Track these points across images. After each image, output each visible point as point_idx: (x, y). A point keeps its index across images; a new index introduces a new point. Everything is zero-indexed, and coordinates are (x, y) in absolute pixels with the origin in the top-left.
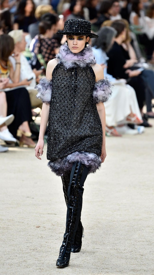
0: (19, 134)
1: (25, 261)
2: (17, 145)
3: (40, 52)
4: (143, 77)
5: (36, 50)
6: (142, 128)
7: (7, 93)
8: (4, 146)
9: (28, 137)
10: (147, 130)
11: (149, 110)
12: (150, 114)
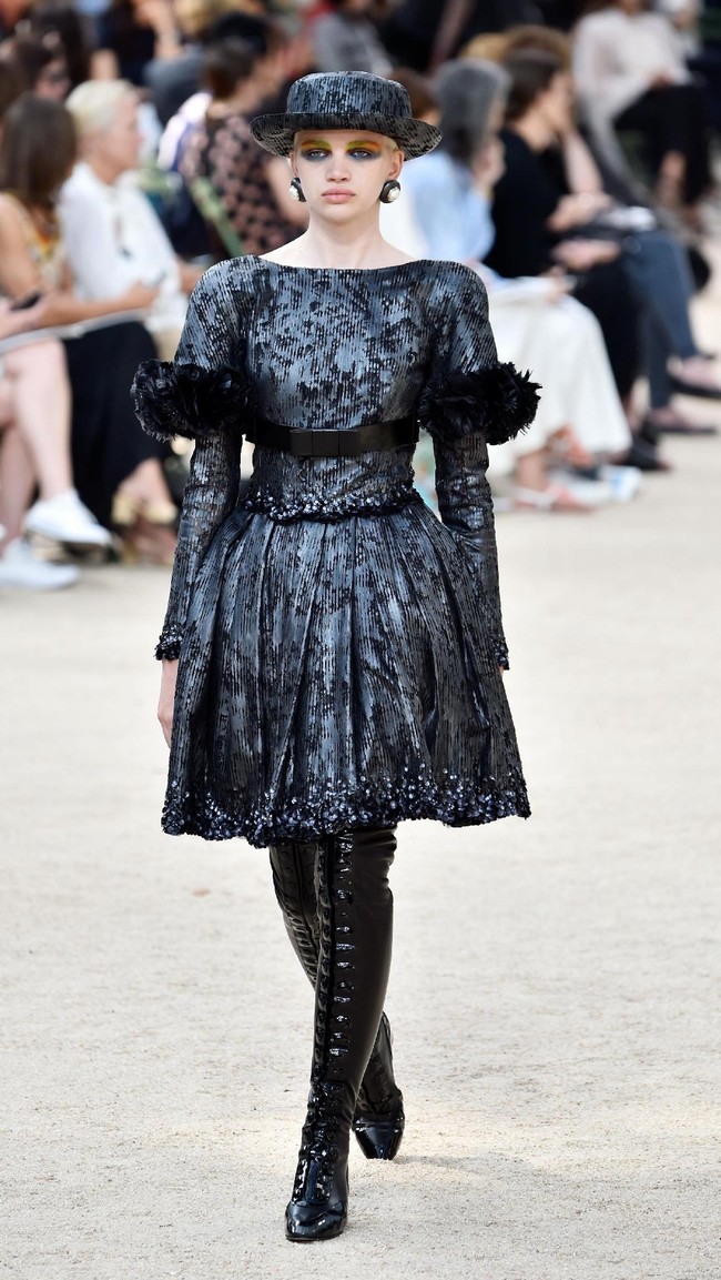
0: (123, 510)
1: (147, 1032)
2: (111, 557)
3: (207, 168)
4: (632, 269)
5: (190, 164)
6: (631, 478)
7: (70, 346)
8: (58, 562)
9: (160, 526)
10: (653, 483)
11: (660, 399)
12: (664, 417)
